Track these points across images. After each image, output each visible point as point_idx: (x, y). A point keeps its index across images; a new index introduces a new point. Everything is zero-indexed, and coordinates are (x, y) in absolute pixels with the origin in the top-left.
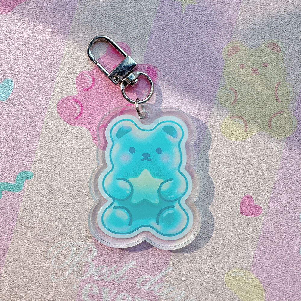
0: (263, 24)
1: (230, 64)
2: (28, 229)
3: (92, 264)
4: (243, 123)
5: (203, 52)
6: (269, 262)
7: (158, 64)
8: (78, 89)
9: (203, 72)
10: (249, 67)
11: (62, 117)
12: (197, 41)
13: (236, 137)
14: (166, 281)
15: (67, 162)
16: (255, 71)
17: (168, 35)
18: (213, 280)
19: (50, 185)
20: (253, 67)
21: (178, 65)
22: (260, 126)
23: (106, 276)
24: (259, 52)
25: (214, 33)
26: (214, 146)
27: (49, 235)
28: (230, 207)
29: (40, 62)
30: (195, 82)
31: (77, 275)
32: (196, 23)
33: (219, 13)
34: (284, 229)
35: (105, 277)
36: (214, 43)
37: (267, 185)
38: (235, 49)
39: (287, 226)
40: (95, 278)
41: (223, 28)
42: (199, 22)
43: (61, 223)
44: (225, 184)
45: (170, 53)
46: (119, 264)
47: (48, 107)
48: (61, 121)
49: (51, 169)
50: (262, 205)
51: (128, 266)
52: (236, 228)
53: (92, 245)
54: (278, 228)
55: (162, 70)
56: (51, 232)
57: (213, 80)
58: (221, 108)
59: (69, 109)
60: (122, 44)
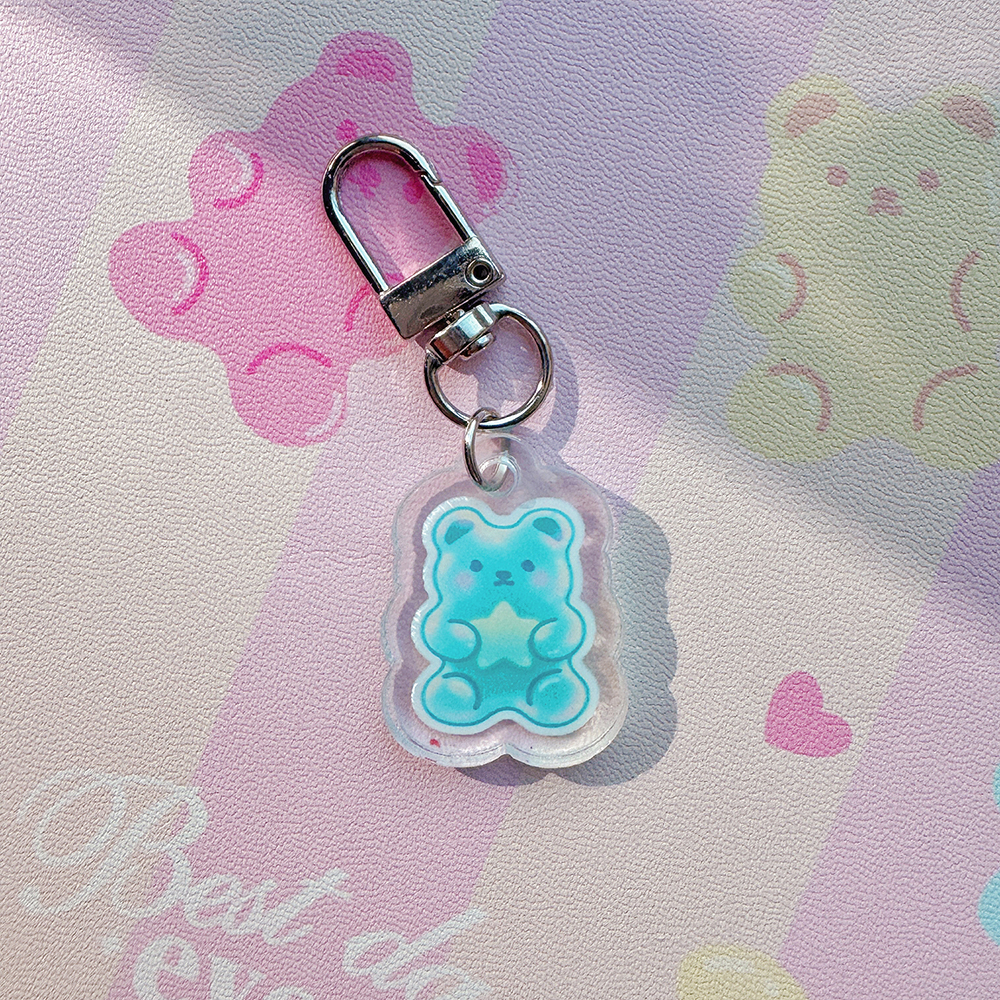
1: (789, 164)
3: (182, 869)
4: (816, 396)
5: (689, 106)
6: (854, 934)
7: (511, 134)
9: (684, 183)
10: (862, 182)
12: (672, 62)
13: (783, 446)
14: (454, 959)
15: (125, 472)
16: (884, 201)
17: (565, 27)
18: (634, 977)
19: (55, 552)
20: (878, 185)
21: (590, 148)
22: (880, 416)
23: (232, 918)
24: (909, 128)
25: (742, 35)
26: (695, 471)
27: (33, 738)
28: (727, 711)
29: (61, 79)
30: (647, 219)
31: (124, 901)
34: (926, 818)
35: (227, 921)
36: (739, 76)
37: (883, 641)
38: (816, 105)
39: (938, 807)
40: (191, 917)
41: (781, 22)
43: (82, 698)
44: (721, 621)
45: (562, 95)
46: (284, 876)
47: (74, 256)
48: (121, 315)
49: (63, 490)
50: (852, 715)
51: (319, 890)
52: (742, 794)
53: (190, 795)
54: (905, 812)
55: (526, 161)
56: (40, 727)
57: (718, 218)
58: (738, 328)
60: (382, 43)
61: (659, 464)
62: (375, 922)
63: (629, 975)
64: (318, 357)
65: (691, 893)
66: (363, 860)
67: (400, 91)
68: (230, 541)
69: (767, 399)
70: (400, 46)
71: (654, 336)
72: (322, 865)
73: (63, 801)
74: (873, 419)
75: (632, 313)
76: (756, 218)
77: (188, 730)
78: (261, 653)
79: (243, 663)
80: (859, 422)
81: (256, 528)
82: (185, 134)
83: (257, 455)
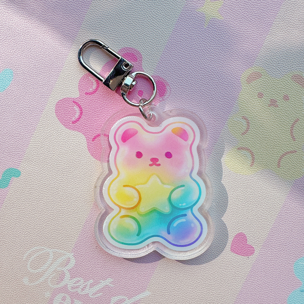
0: (291, 52)
1: (247, 91)
2: (8, 228)
3: (68, 275)
4: (251, 156)
5: (220, 73)
7: (169, 79)
8: (80, 92)
9: (217, 95)
10: (267, 97)
11: (59, 119)
12: (215, 60)
13: (240, 170)
15: (57, 166)
16: (273, 103)
17: (186, 49)
19: (37, 187)
20: (272, 98)
21: (191, 84)
23: (81, 289)
24: (281, 83)
25: (236, 54)
27: (28, 237)
29: (44, 56)
30: (206, 104)
31: (51, 283)
32: (218, 40)
33: (245, 33)
34: (274, 275)
35: (79, 290)
36: (234, 66)
37: (265, 226)
38: (256, 75)
39: (278, 272)
40: (69, 288)
41: (247, 51)
42: (222, 40)
43: (42, 227)
45: (184, 68)
46: (95, 279)
47: (46, 106)
48: (58, 123)
49: (40, 170)
50: (255, 245)
51: (105, 283)
52: (223, 265)
53: (71, 255)
55: (173, 86)
56: (30, 234)
57: (226, 105)
58: (230, 136)
59: (68, 111)
60: (134, 51)
62: (120, 293)
65: (207, 291)
66: (117, 276)
67: (138, 65)
68: (85, 187)
69: (237, 157)
70: (139, 52)
72: (106, 277)
73: (36, 255)
76: (237, 106)
77: (71, 238)
78: (92, 218)
79: (87, 221)
80: (262, 164)
81: (92, 184)
82: (78, 73)
83: (94, 164)
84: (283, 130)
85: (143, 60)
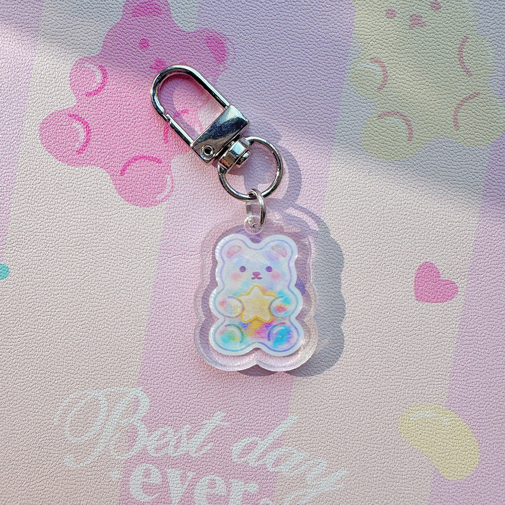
1: (366, 13)
2: (12, 375)
3: (142, 429)
4: (404, 124)
6: (481, 386)
7: (226, 28)
8: (77, 94)
9: (316, 34)
10: (403, 14)
11: (51, 153)
14: (287, 443)
15: (71, 238)
16: (416, 21)
18: (377, 432)
19: (45, 286)
21: (266, 26)
22: (438, 127)
23: (172, 448)
26: (353, 175)
27: (53, 381)
28: (394, 290)
30: (302, 55)
31: (116, 452)
35: (170, 450)
37: (462, 238)
40: (152, 453)
43: (74, 356)
44: (381, 246)
46: (193, 421)
47: (22, 136)
48: (52, 160)
49: (42, 254)
50: (456, 278)
51: (212, 424)
52: (411, 329)
53: (138, 392)
54: (492, 320)
55: (236, 39)
56: (56, 375)
57: (336, 47)
58: (358, 99)
59: (64, 134)
61: (334, 175)
62: (243, 434)
63: (375, 431)
64: (154, 159)
65: (396, 384)
66: (231, 405)
67: (166, 19)
68: (130, 260)
69: (380, 131)
71: (318, 112)
72: (211, 412)
73: (75, 409)
74: (434, 130)
75: (305, 103)
76: (355, 43)
77: (130, 360)
78: (158, 313)
79: (150, 320)
80: (428, 132)
81: (142, 251)
82: (64, 63)
83: (134, 215)
84: (447, 63)
85: (171, 8)
